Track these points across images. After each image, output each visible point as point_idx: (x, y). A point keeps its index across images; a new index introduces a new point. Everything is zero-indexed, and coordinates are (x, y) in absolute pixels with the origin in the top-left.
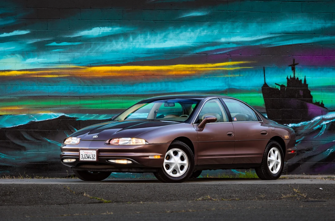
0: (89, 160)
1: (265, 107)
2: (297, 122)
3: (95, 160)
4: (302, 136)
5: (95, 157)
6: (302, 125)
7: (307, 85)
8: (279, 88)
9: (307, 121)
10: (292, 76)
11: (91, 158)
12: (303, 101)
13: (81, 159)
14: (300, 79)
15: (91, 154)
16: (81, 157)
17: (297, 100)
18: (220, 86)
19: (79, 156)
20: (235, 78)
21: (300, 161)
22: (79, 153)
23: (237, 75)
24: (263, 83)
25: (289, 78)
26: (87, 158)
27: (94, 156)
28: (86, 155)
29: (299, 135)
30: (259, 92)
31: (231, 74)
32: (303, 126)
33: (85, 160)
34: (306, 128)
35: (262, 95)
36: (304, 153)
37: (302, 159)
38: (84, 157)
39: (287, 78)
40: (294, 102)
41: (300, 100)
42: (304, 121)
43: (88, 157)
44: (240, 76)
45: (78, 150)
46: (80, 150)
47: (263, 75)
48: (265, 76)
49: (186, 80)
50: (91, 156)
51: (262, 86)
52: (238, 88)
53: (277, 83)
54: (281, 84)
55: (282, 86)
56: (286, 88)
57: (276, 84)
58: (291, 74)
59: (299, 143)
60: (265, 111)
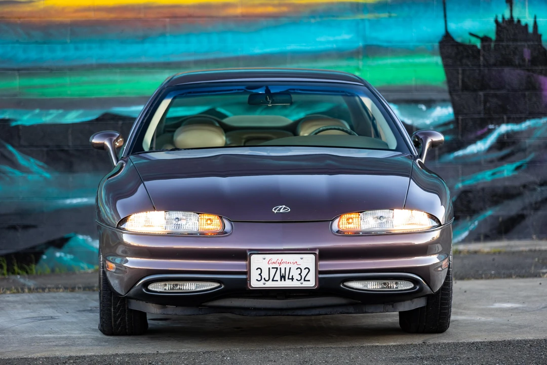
0: (287, 284)
1: (446, 87)
2: (519, 121)
3: (311, 283)
4: (530, 153)
5: (312, 277)
6: (529, 127)
7: (540, 36)
8: (479, 44)
9: (540, 118)
10: (507, 16)
11: (292, 279)
12: (531, 73)
13: (255, 283)
14: (523, 23)
15: (294, 267)
16: (254, 275)
17: (519, 71)
18: (344, 41)
19: (248, 273)
20: (378, 21)
21: (524, 208)
22: (248, 262)
23: (384, 15)
24: (442, 31)
25: (500, 20)
26: (278, 277)
27: (304, 272)
28: (273, 272)
29: (524, 150)
30: (433, 54)
31: (369, 12)
32: (530, 130)
33: (270, 284)
34: (538, 133)
35: (438, 59)
36: (534, 190)
37: (531, 204)
38: (265, 275)
39: (496, 21)
40: (512, 76)
41: (524, 69)
42: (534, 118)
43: (283, 277)
44: (390, 17)
45: (243, 255)
46: (251, 254)
47: (442, 14)
48: (445, 16)
49: (267, 28)
50: (295, 273)
51: (440, 38)
52: (385, 44)
53: (473, 32)
54: (481, 35)
55: (485, 39)
56: (493, 45)
57: (471, 34)
58: (505, 13)
59: (523, 168)
60: (447, 96)
